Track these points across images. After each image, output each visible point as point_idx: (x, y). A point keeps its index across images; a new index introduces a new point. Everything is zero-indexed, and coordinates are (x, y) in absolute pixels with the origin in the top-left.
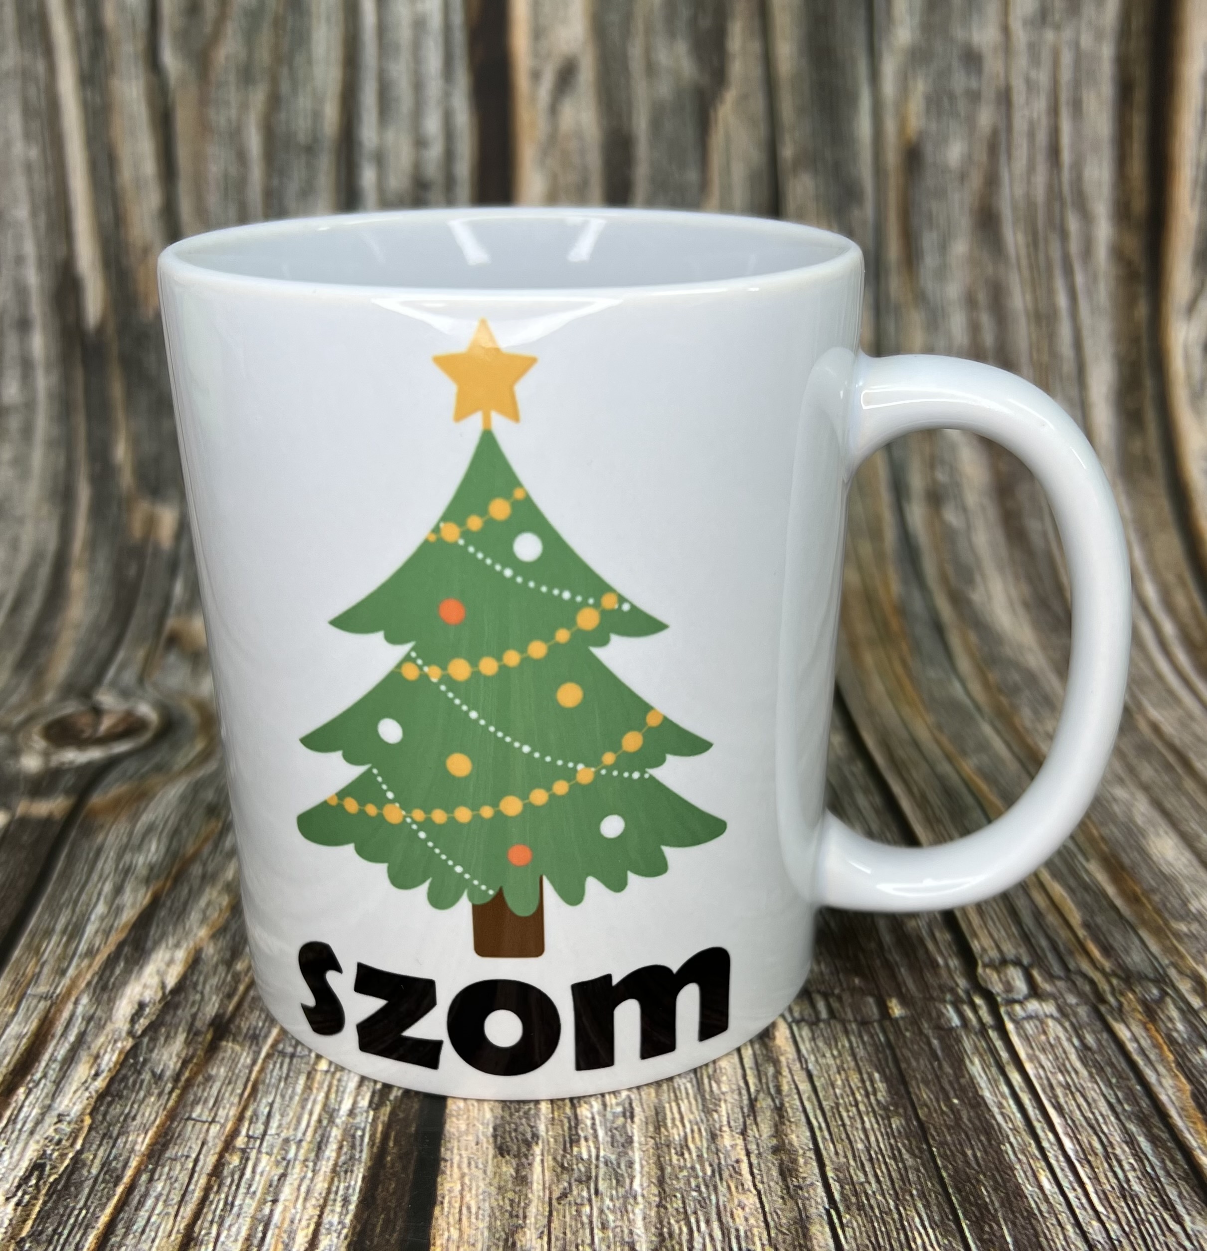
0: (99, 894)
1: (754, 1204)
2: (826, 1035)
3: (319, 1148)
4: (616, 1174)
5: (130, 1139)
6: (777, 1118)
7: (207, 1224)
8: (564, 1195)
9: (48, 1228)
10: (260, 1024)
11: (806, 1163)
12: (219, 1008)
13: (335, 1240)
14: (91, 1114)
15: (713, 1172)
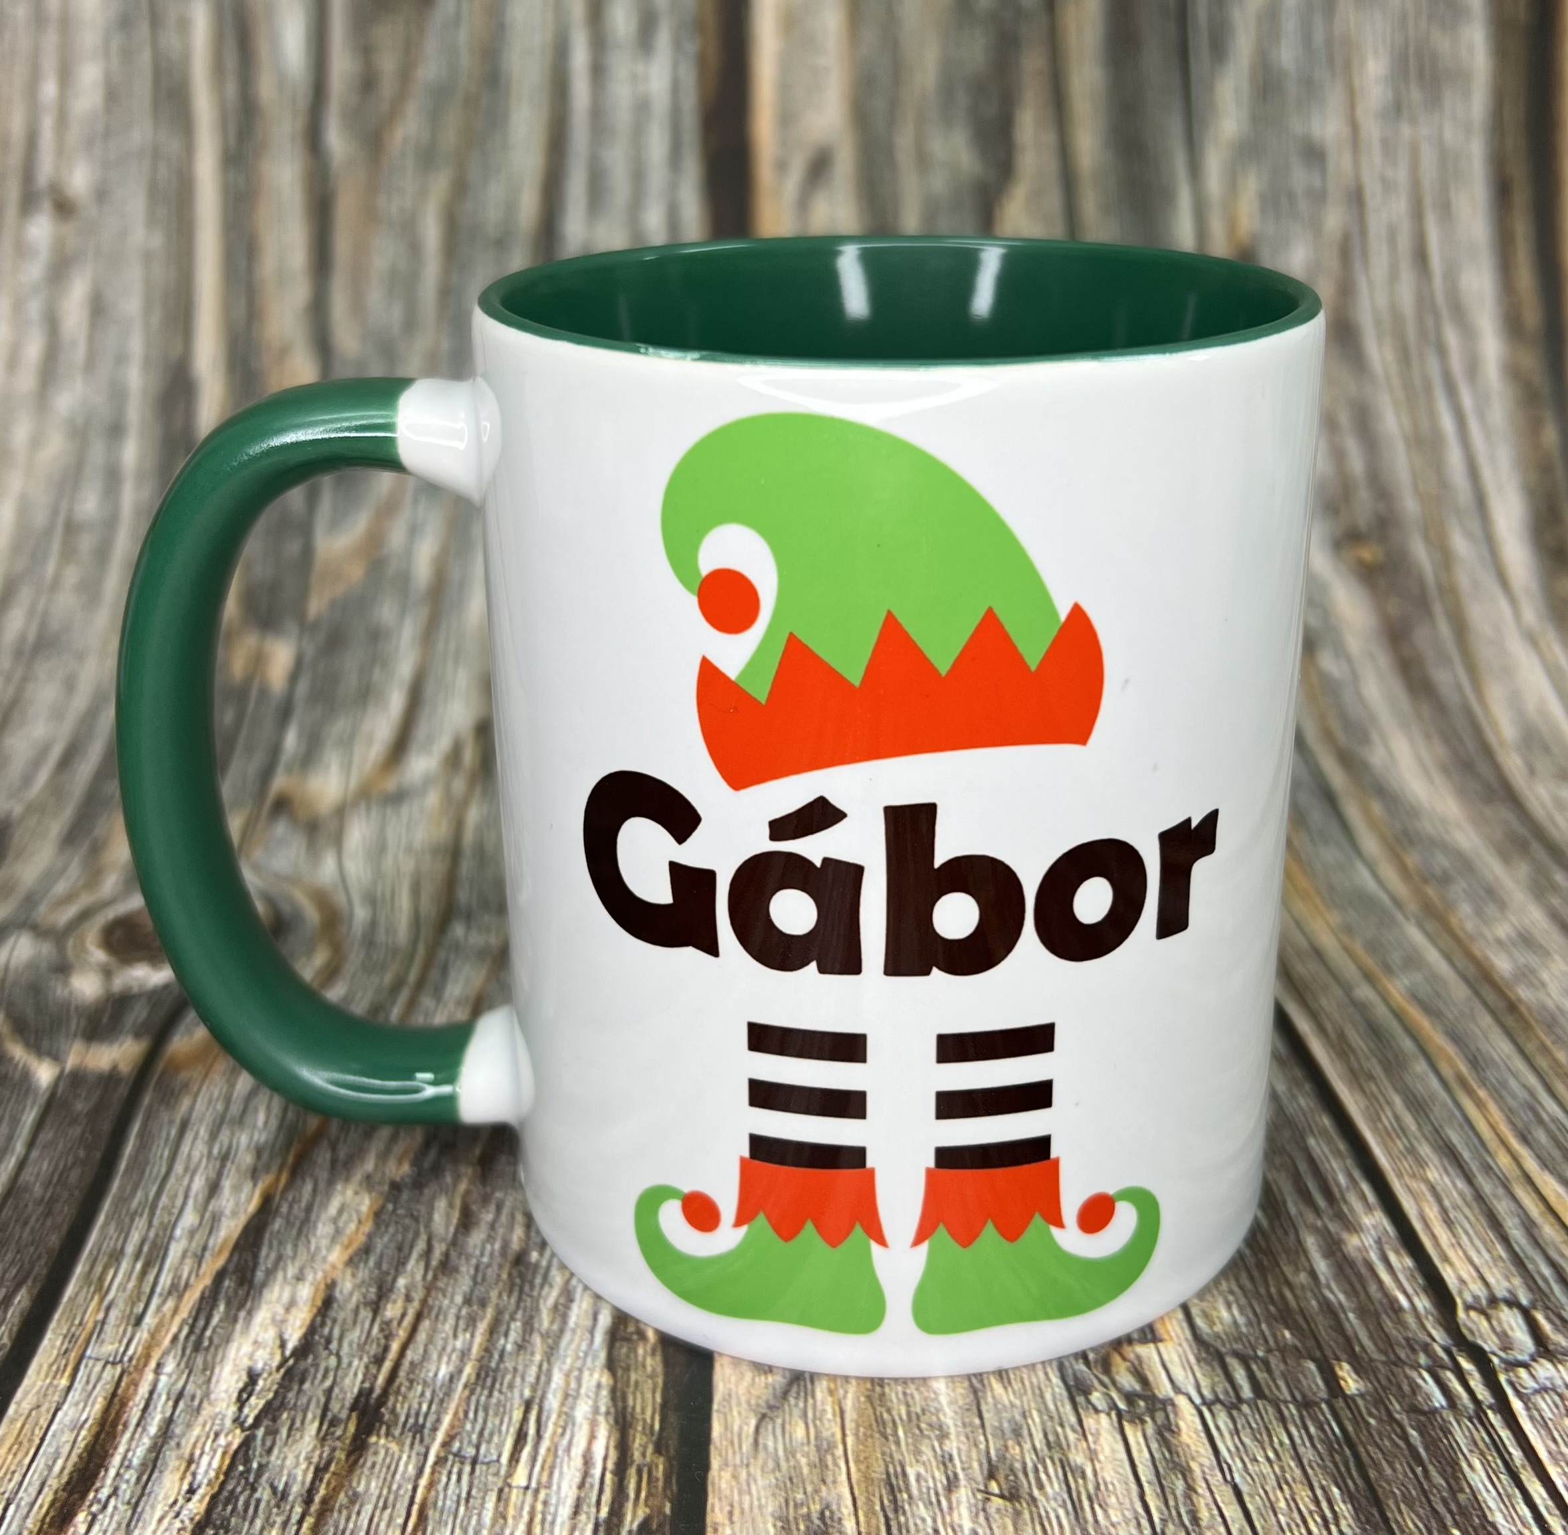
0: (186, 1197)
2: (1254, 1426)
10: (425, 1407)
12: (363, 1382)
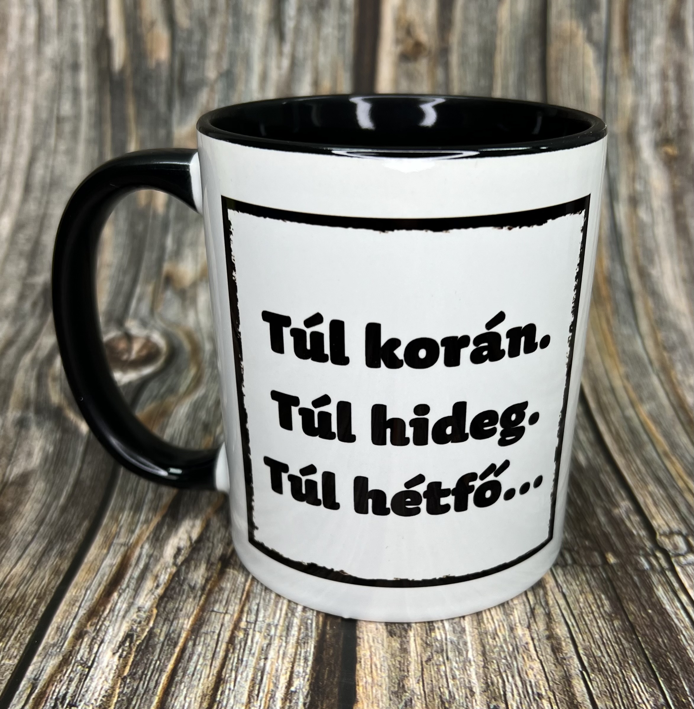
1: (539, 668)
2: (571, 573)
3: (288, 629)
4: (458, 649)
5: (180, 621)
6: (547, 620)
7: (229, 671)
8: (429, 660)
9: (139, 671)
11: (566, 645)
12: (223, 551)
13: (302, 682)
14: (157, 607)
15: (513, 649)
